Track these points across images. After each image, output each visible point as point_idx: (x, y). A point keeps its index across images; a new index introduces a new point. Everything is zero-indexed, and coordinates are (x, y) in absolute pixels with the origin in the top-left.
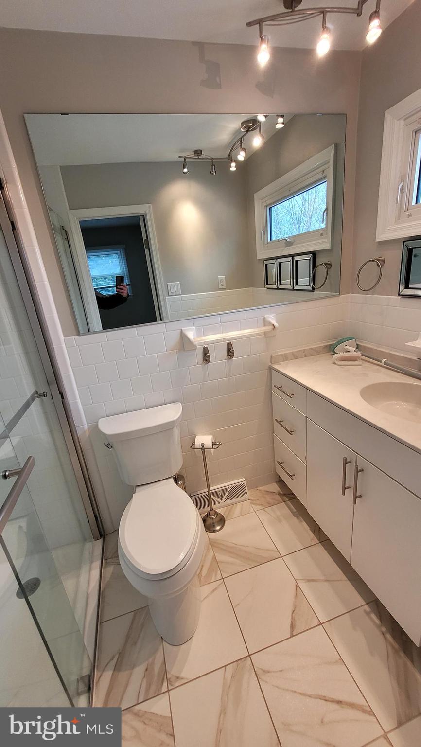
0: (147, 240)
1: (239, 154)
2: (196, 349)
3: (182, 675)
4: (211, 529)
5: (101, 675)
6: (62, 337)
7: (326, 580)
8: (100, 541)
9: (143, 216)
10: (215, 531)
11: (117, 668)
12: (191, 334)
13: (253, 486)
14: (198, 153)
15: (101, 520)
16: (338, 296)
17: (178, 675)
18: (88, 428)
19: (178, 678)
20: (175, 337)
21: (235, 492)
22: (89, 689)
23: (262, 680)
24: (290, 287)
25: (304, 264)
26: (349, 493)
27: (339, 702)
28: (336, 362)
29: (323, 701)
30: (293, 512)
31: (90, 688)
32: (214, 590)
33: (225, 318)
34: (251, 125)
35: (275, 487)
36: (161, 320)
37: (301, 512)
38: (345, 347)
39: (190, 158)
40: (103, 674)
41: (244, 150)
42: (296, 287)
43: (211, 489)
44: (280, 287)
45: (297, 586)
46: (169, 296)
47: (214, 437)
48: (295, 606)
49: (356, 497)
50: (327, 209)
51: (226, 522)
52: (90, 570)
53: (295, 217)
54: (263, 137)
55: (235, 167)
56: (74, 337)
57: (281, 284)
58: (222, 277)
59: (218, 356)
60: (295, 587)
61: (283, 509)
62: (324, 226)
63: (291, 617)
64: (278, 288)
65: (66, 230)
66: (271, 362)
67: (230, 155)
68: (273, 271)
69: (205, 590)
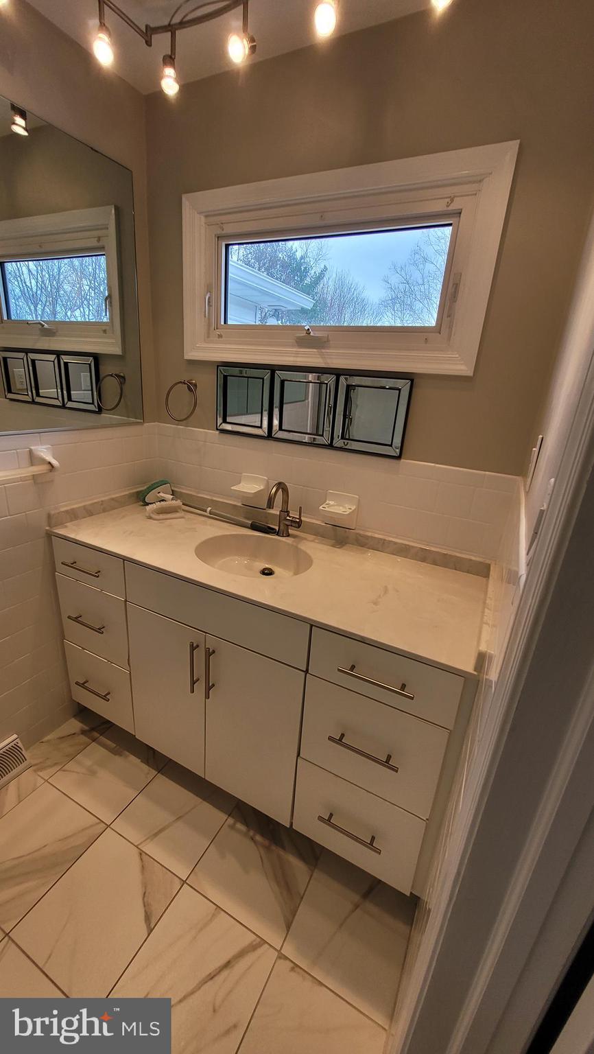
7: (178, 819)
13: (35, 739)
16: (141, 424)
24: (58, 403)
25: (81, 369)
26: (200, 687)
27: (226, 965)
28: (153, 516)
29: (208, 982)
30: (112, 750)
35: (75, 725)
37: (123, 743)
38: (158, 495)
42: (70, 404)
44: (38, 400)
45: (141, 853)
48: (145, 886)
49: (208, 689)
50: (108, 297)
57: (38, 395)
60: (139, 857)
62: (109, 321)
63: (143, 905)
64: (34, 402)
66: (49, 525)
68: (21, 371)
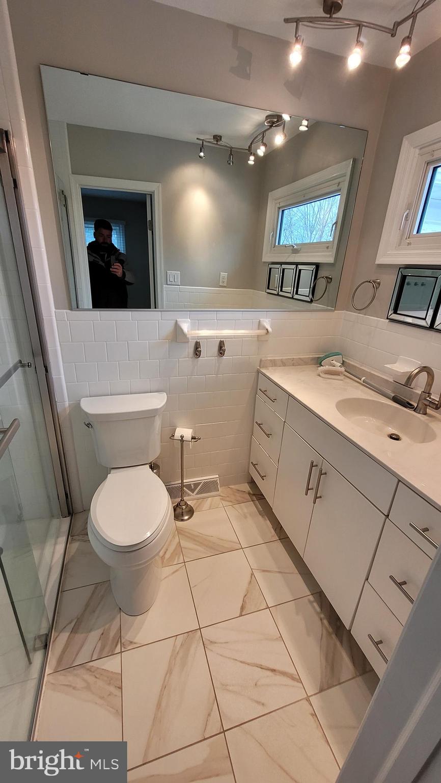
0: (152, 221)
1: (259, 149)
2: (188, 342)
3: (135, 641)
4: (180, 518)
5: (58, 635)
6: (53, 309)
7: (280, 572)
8: (68, 519)
9: (151, 195)
10: (182, 520)
11: (74, 631)
12: (185, 327)
13: (226, 483)
14: (217, 138)
15: (71, 498)
16: (333, 311)
17: (132, 641)
18: (69, 406)
19: (131, 642)
20: (169, 328)
21: (208, 487)
22: (46, 647)
23: (208, 649)
24: (290, 295)
25: (307, 274)
26: (311, 494)
27: (273, 671)
28: (321, 374)
29: (259, 669)
30: (259, 511)
31: (46, 645)
32: (174, 572)
33: (222, 315)
34: (275, 121)
35: (246, 487)
36: (155, 308)
37: (267, 511)
38: (332, 362)
39: (209, 142)
40: (60, 635)
41: (265, 145)
42: (296, 297)
43: (184, 481)
44: (281, 293)
45: (252, 574)
46: (167, 285)
47: (195, 432)
48: (248, 592)
49: (316, 498)
50: (336, 223)
51: (195, 513)
52: (55, 544)
53: (309, 223)
54: (286, 136)
55: (254, 161)
56: (65, 311)
57: (281, 290)
58: (224, 275)
59: (209, 352)
60: (250, 575)
61: (250, 508)
62: (332, 240)
63: (242, 600)
64: (278, 295)
65: (65, 196)
66: (260, 366)
67: (250, 147)
68: (276, 276)
69: (167, 570)
